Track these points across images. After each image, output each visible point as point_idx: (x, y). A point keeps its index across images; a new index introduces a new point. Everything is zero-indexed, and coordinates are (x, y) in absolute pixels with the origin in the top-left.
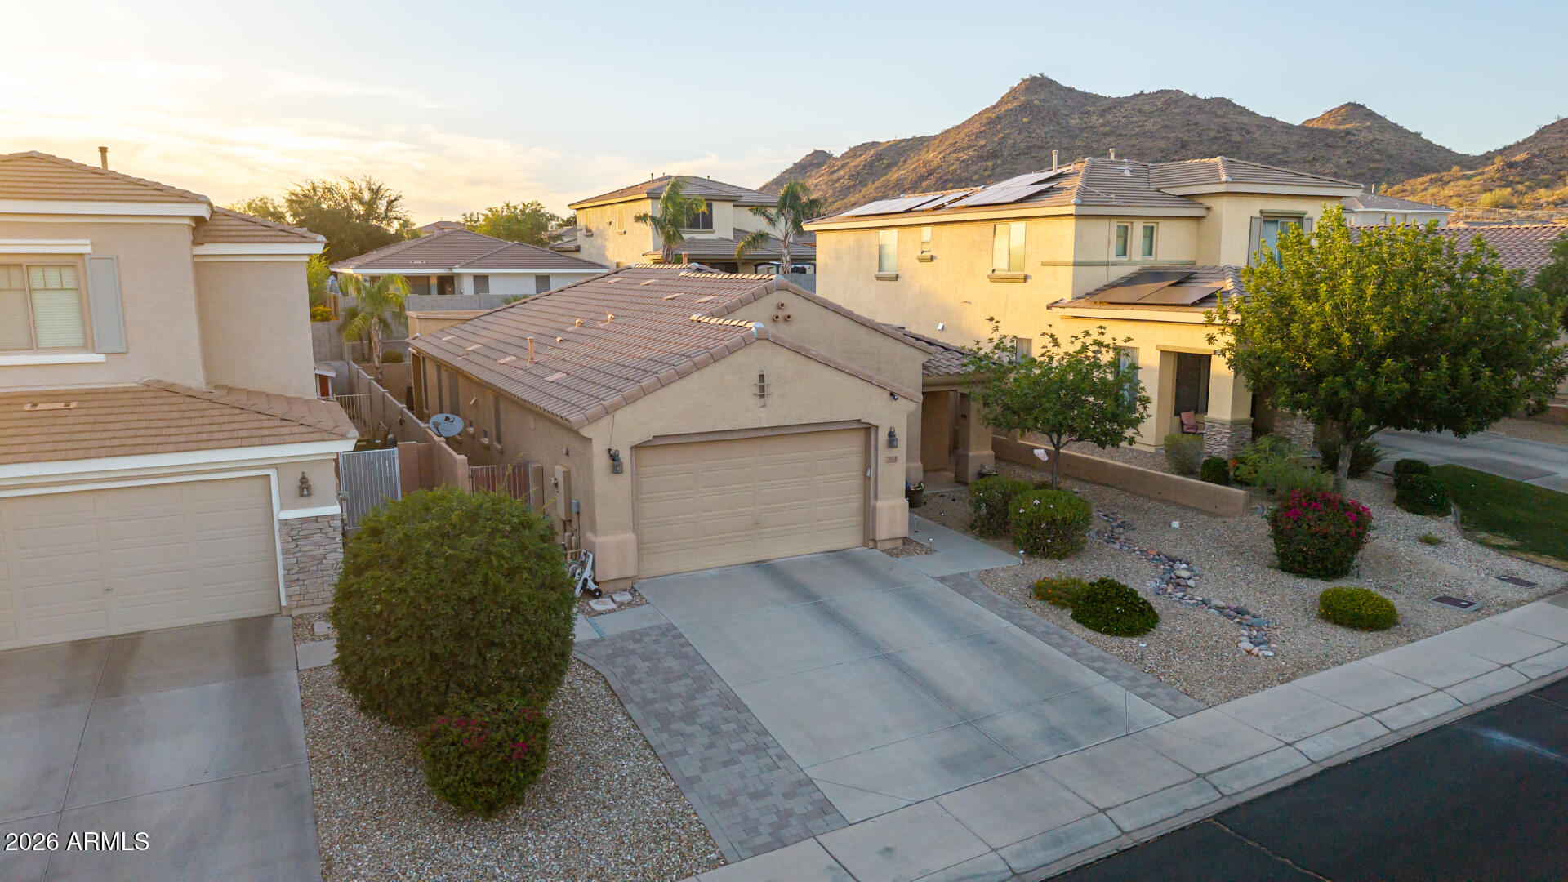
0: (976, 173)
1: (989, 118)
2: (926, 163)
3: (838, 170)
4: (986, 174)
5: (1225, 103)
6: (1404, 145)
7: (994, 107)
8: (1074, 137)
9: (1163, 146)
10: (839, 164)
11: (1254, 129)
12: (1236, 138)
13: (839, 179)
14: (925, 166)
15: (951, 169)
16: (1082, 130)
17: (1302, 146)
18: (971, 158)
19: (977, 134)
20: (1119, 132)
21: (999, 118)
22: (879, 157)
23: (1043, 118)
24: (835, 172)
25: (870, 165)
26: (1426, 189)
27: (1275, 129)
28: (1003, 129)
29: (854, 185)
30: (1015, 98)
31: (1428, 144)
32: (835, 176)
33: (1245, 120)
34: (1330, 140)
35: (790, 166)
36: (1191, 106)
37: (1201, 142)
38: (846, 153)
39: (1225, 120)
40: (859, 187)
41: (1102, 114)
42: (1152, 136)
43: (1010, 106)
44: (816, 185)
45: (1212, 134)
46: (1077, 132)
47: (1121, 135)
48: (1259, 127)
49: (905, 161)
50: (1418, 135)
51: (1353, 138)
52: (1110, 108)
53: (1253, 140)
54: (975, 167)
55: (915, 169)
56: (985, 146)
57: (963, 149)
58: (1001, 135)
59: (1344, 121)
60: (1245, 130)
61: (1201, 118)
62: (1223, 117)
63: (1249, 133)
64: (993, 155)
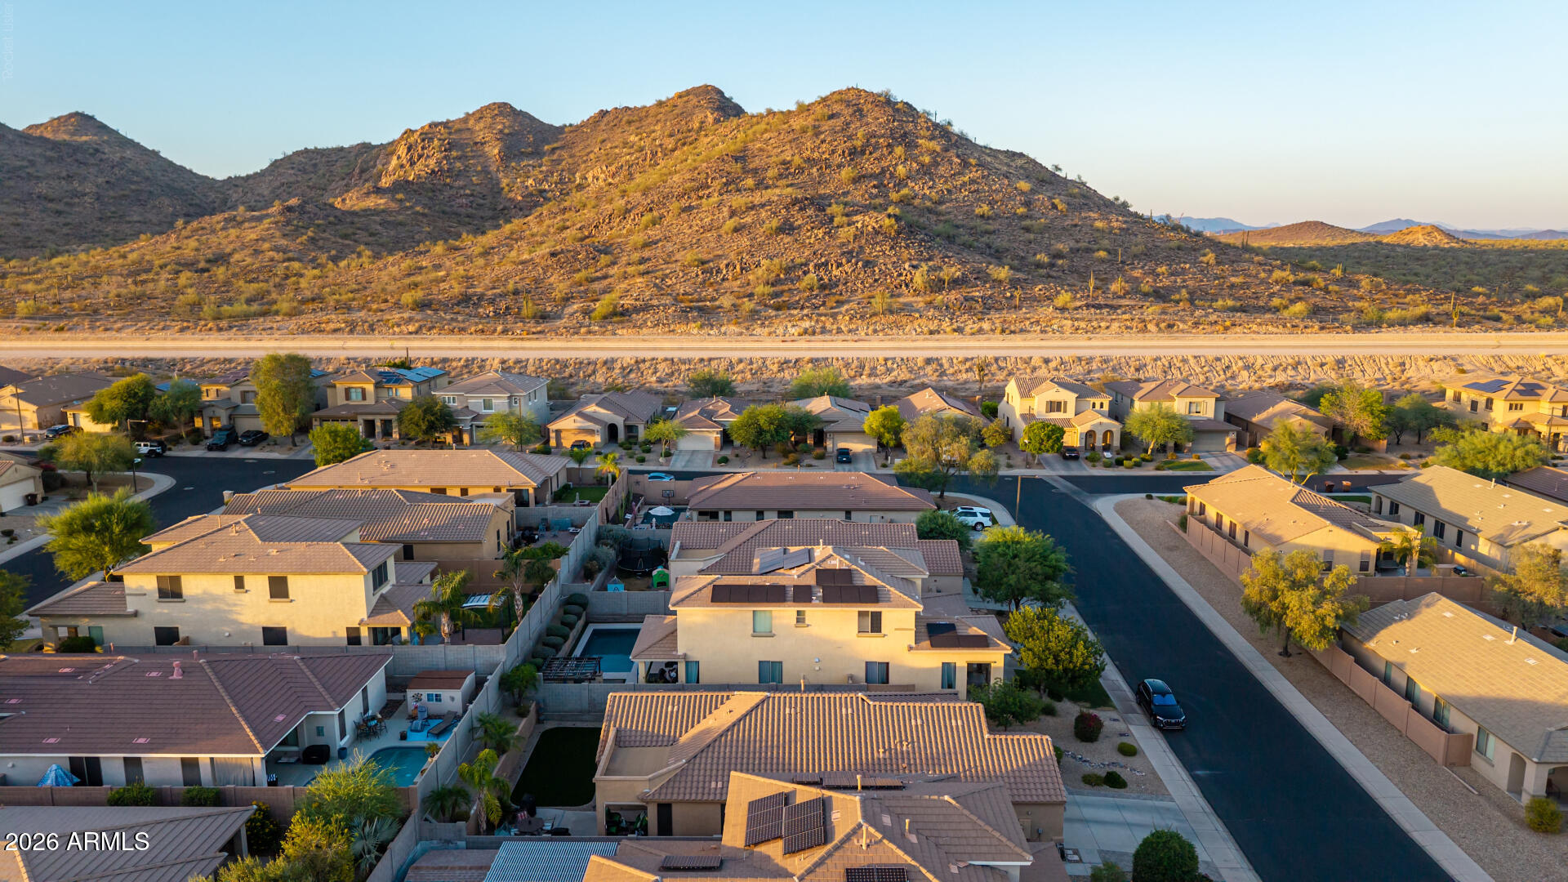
59: (78, 133)
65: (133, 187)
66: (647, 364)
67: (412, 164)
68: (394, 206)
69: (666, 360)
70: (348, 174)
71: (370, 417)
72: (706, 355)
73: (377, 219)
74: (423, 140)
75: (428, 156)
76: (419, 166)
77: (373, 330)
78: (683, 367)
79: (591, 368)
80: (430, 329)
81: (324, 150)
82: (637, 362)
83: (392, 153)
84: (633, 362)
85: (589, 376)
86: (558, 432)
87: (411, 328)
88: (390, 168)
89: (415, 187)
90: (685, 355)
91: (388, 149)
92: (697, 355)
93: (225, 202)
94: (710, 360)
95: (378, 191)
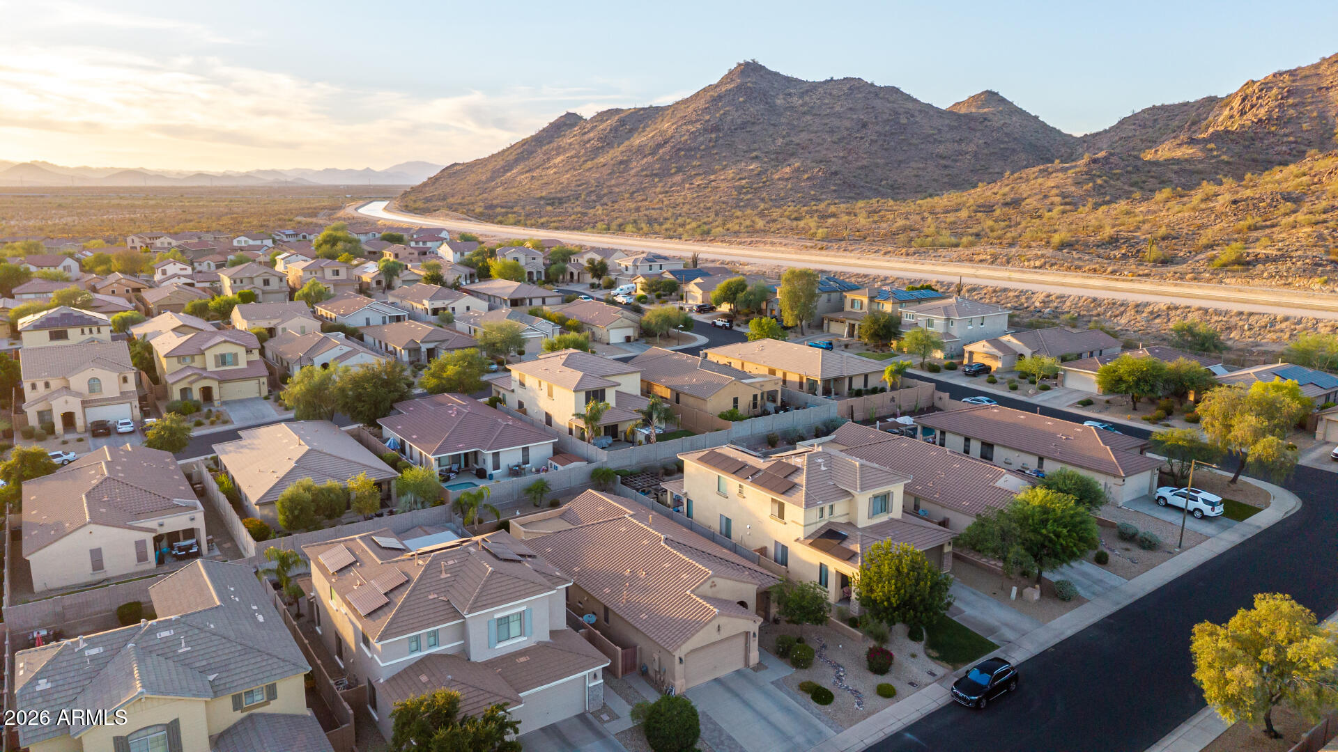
0: (702, 143)
1: (711, 96)
2: (662, 133)
3: (589, 132)
4: (711, 144)
5: (895, 90)
6: (1026, 127)
7: (717, 86)
8: (780, 115)
9: (849, 126)
10: (589, 126)
11: (916, 113)
12: (904, 121)
13: (589, 141)
14: (661, 135)
15: (683, 139)
16: (786, 109)
17: (951, 128)
18: (698, 130)
19: (702, 110)
20: (814, 112)
21: (720, 97)
22: (622, 122)
23: (755, 98)
24: (585, 133)
25: (615, 130)
26: (1036, 178)
27: (932, 113)
28: (723, 107)
29: (603, 147)
30: (732, 80)
31: (1044, 125)
32: (586, 137)
33: (910, 105)
34: (972, 124)
35: (546, 125)
36: (869, 92)
37: (877, 124)
38: (595, 117)
39: (895, 106)
40: (606, 149)
41: (802, 95)
42: (839, 116)
43: (729, 87)
44: (570, 144)
45: (885, 117)
46: (782, 110)
47: (815, 115)
48: (920, 111)
49: (644, 127)
50: (1036, 117)
51: (989, 124)
52: (807, 91)
53: (917, 122)
54: (701, 139)
55: (653, 137)
56: (709, 120)
57: (692, 122)
58: (722, 112)
59: (982, 107)
60: (910, 115)
61: (877, 103)
62: (893, 102)
63: (913, 116)
64: (716, 129)
65: (1002, 146)
66: (1179, 312)
67: (1243, 113)
68: (1200, 155)
69: (1199, 309)
70: (1178, 127)
71: (852, 322)
72: (1246, 308)
73: (1175, 167)
74: (1261, 90)
75: (1261, 105)
76: (1249, 116)
77: (1008, 263)
78: (1215, 318)
79: (1122, 309)
80: (1052, 265)
81: (1170, 106)
82: (1169, 308)
83: (1227, 105)
84: (1165, 308)
85: (1116, 316)
86: (971, 353)
87: (1038, 263)
88: (1220, 120)
89: (1233, 137)
90: (1223, 306)
91: (1226, 102)
92: (1236, 308)
93: (1072, 154)
94: (1251, 314)
95: (1192, 141)
